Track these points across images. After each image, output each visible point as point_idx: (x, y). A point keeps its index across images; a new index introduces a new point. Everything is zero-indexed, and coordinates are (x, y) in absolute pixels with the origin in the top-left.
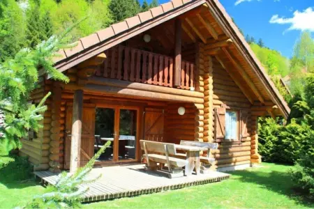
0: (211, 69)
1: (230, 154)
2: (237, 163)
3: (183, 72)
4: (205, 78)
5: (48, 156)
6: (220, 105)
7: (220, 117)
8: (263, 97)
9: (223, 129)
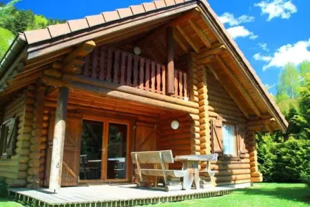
0: (204, 78)
1: (229, 171)
2: (237, 182)
3: (176, 80)
4: (199, 87)
5: (26, 171)
6: (216, 117)
7: (216, 129)
8: (259, 109)
9: (220, 143)
